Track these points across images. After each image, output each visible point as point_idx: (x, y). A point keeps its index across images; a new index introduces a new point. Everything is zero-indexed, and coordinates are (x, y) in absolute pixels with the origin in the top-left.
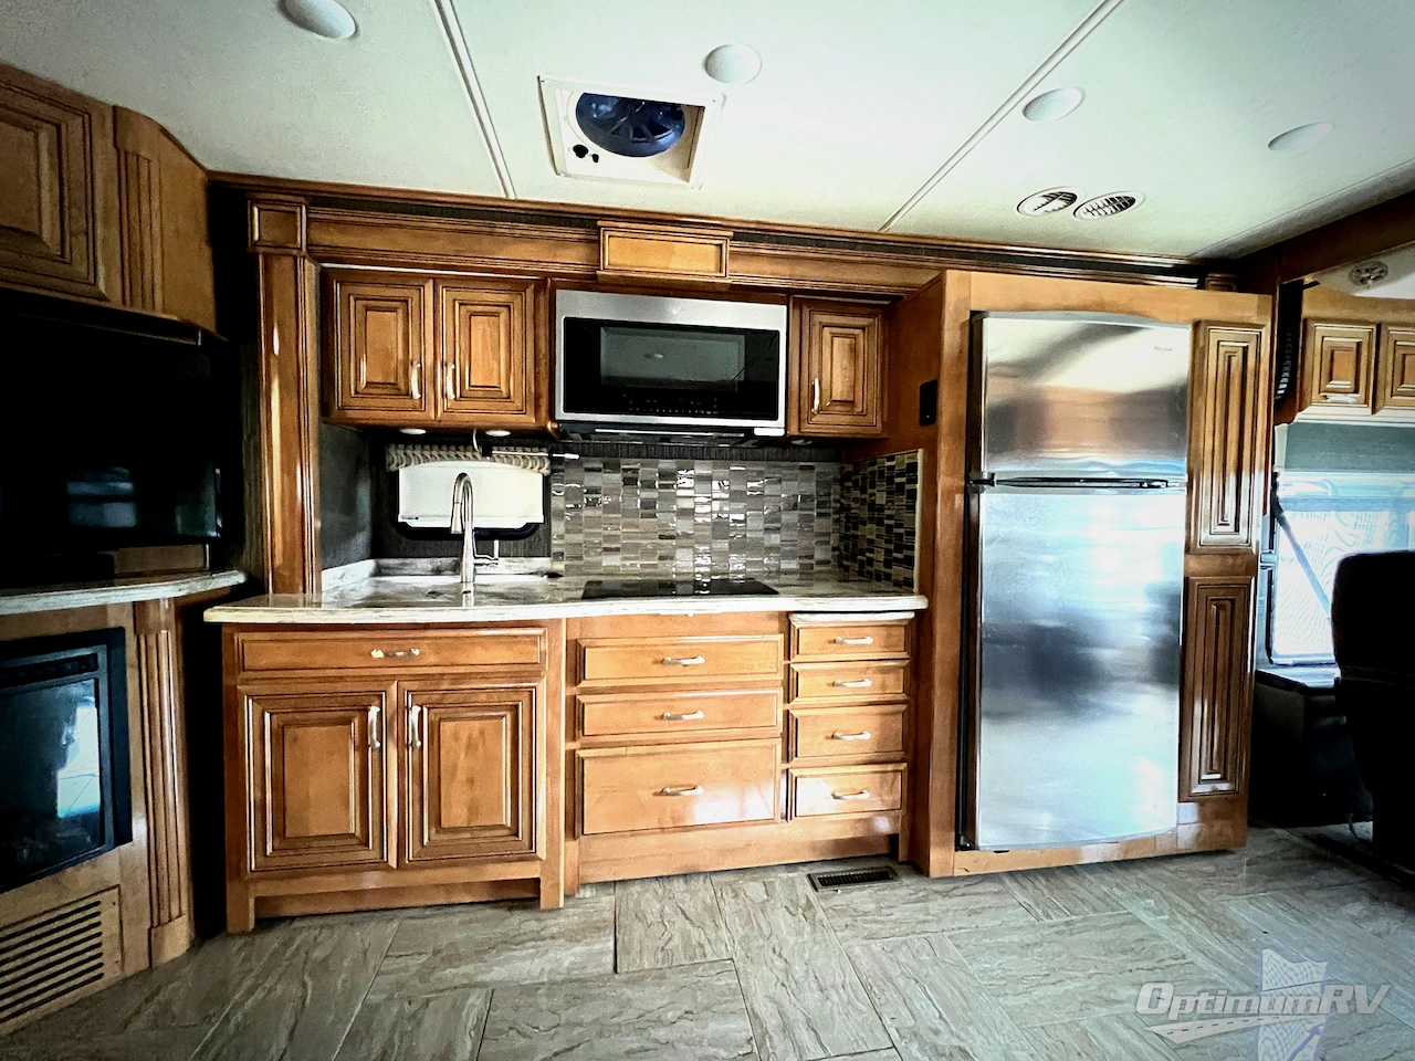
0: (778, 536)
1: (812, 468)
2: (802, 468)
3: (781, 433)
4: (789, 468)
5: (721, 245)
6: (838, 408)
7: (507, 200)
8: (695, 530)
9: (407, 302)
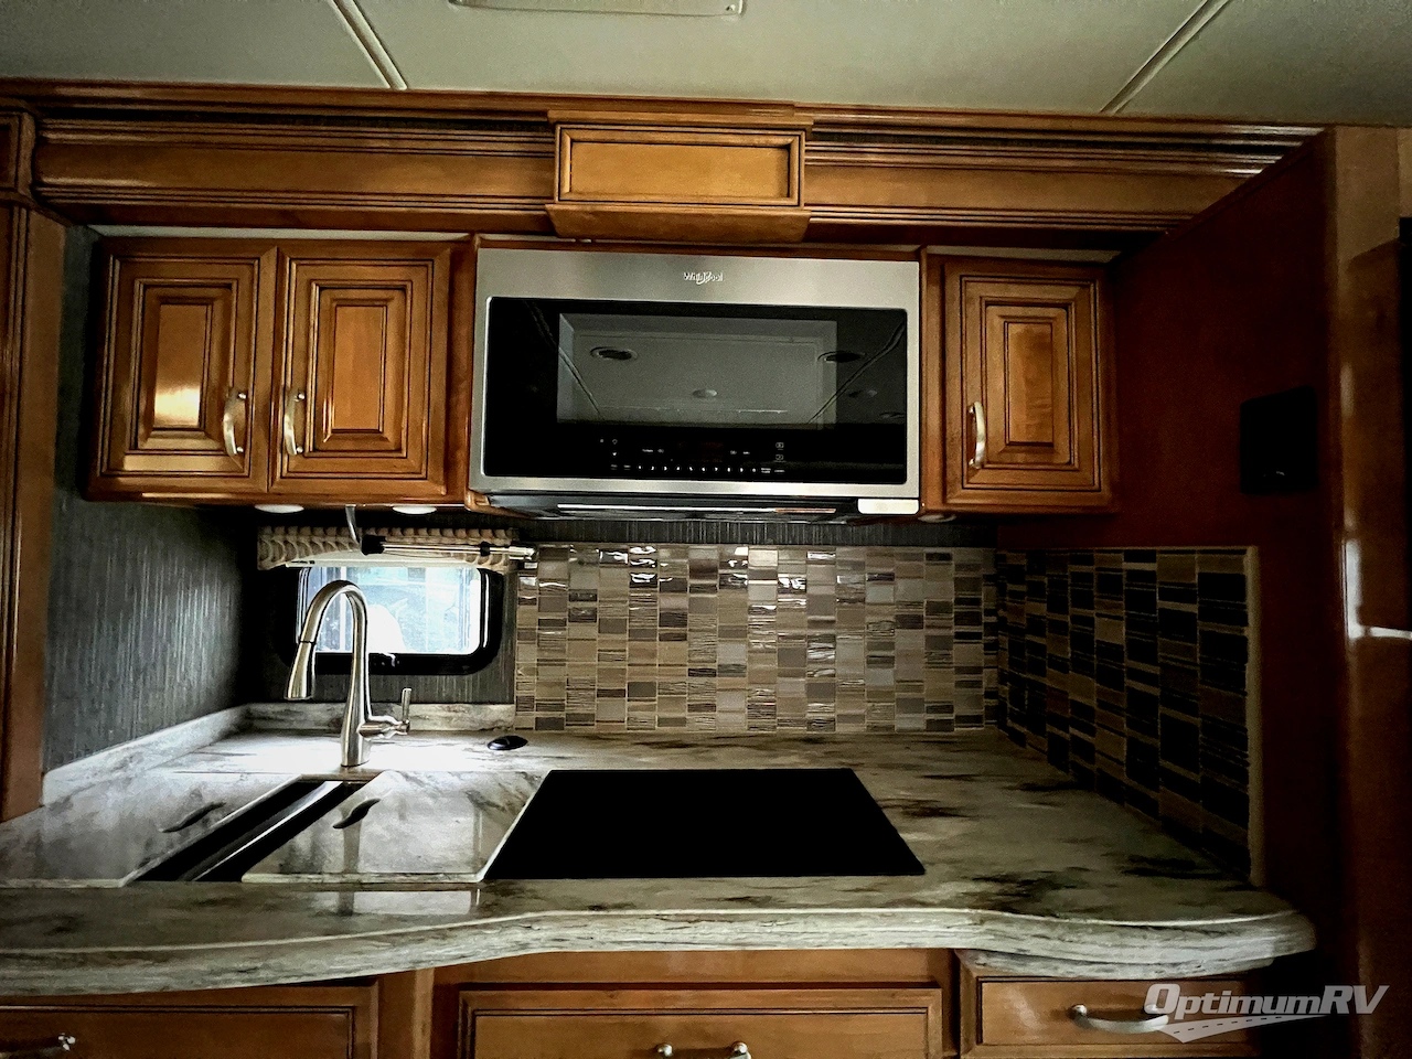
0: (889, 672)
1: (947, 557)
2: (930, 557)
3: (911, 508)
4: (907, 557)
5: (787, 148)
6: (1020, 457)
7: (394, 93)
8: (750, 659)
9: (229, 286)
